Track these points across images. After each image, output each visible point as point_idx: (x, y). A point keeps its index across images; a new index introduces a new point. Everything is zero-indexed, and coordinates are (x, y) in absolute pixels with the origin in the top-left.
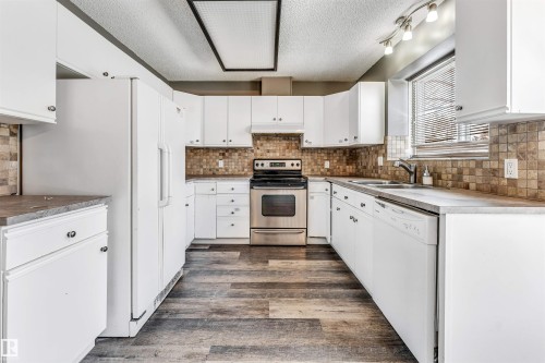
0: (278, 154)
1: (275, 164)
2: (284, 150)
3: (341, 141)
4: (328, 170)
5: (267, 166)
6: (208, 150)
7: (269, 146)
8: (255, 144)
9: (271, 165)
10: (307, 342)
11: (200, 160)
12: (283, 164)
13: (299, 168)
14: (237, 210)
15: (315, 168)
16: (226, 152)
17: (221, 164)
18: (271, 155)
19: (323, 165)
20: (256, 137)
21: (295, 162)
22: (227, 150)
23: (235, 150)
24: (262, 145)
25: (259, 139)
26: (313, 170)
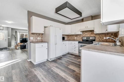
0: (89, 36)
1: (87, 38)
2: (90, 34)
3: (105, 31)
4: (105, 40)
5: (85, 38)
6: (73, 35)
7: (86, 34)
8: (83, 33)
9: (86, 38)
10: (69, 72)
11: (72, 37)
12: (90, 38)
13: (94, 39)
14: (76, 48)
15: (100, 39)
16: (76, 35)
17: (76, 38)
18: (87, 36)
19: (103, 38)
20: (83, 32)
21: (93, 37)
22: (77, 35)
23: (78, 35)
24: (84, 33)
25: (84, 32)
26: (99, 40)
